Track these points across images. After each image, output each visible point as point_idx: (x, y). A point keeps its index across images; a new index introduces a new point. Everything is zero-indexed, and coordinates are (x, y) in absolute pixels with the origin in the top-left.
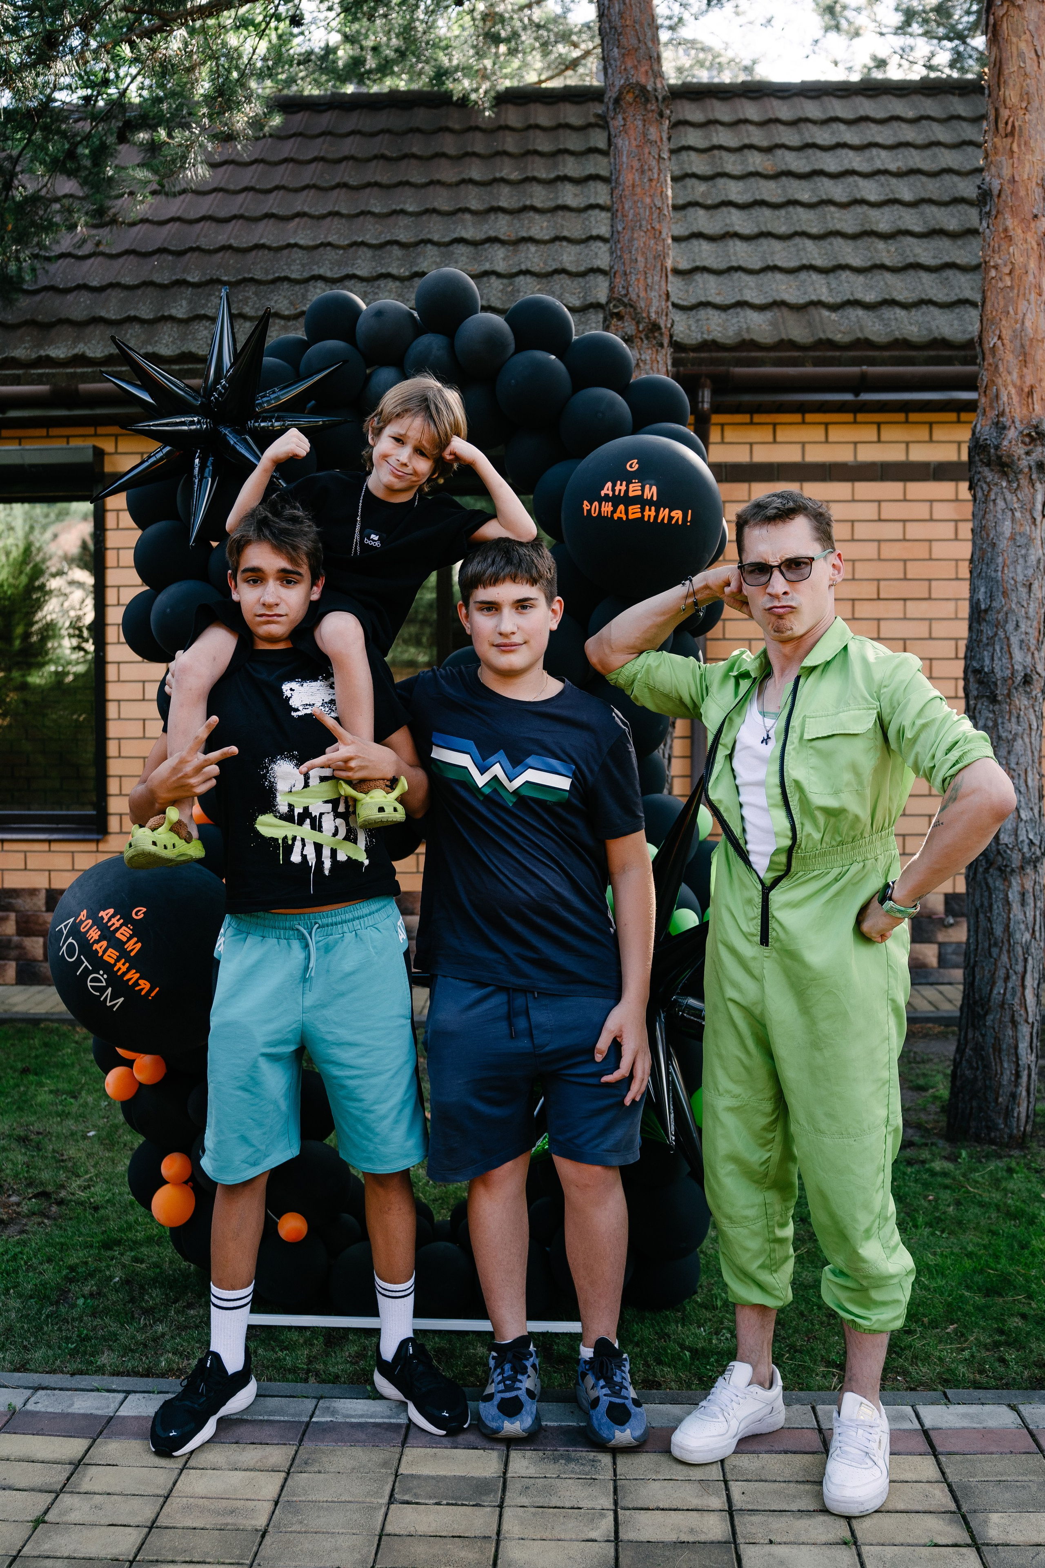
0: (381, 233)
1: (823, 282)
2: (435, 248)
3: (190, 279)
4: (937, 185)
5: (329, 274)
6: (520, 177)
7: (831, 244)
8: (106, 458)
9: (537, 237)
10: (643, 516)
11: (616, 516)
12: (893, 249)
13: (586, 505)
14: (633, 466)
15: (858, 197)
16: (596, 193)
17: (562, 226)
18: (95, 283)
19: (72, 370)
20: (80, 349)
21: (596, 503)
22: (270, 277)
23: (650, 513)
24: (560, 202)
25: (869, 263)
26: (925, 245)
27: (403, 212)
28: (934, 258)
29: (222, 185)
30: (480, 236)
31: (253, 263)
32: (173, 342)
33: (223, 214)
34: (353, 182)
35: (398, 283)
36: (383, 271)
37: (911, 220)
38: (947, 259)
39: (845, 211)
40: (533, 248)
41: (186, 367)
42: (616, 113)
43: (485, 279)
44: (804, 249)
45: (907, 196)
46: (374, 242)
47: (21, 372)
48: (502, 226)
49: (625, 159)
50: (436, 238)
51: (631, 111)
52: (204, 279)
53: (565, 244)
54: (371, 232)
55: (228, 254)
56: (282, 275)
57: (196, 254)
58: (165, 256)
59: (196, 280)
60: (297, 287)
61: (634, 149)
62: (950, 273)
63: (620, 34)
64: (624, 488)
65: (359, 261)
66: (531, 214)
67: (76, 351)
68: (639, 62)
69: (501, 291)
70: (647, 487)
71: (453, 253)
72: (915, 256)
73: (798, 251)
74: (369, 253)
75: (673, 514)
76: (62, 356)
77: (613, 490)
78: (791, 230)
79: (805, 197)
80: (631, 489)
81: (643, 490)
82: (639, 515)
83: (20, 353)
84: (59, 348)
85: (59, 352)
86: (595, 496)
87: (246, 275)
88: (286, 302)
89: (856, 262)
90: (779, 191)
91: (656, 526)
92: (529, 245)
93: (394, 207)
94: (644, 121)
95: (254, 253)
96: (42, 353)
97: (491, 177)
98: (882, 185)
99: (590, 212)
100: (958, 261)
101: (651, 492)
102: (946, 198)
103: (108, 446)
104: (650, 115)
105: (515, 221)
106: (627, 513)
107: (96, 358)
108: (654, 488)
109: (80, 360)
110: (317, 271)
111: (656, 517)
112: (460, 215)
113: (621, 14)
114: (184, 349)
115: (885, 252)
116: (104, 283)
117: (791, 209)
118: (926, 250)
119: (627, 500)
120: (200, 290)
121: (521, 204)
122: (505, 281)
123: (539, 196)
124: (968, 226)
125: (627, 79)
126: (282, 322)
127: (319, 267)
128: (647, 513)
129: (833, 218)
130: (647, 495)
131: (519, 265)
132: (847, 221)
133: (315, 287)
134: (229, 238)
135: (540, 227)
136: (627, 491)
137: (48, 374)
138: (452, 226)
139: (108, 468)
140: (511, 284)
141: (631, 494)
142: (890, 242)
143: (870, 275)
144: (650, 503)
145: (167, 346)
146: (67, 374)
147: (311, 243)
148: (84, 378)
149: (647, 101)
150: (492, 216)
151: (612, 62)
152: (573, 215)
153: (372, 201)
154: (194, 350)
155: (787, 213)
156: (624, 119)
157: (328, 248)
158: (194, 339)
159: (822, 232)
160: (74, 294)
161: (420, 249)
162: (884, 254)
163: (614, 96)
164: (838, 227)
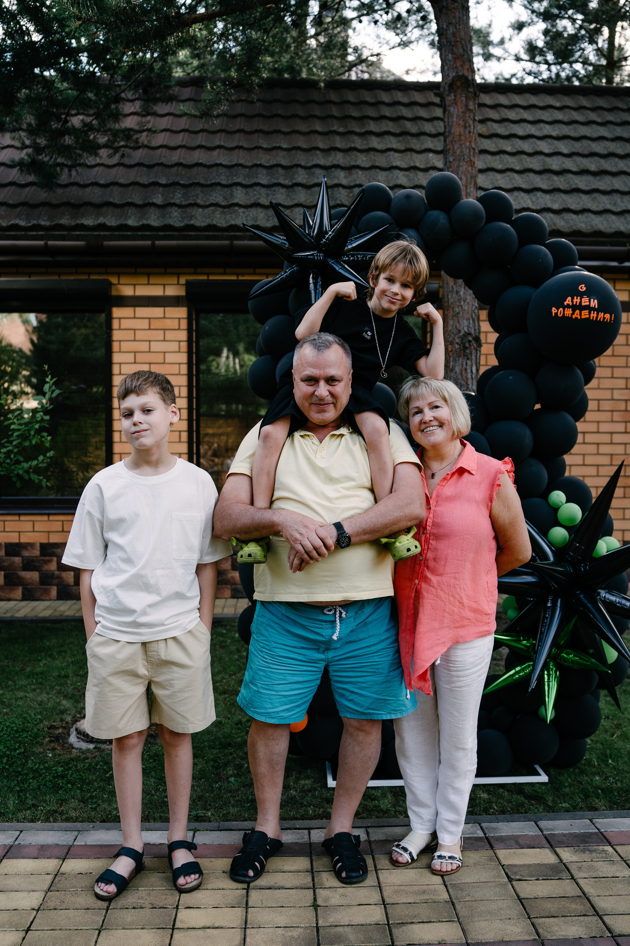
0: (270, 160)
1: (528, 197)
2: (303, 170)
3: (160, 181)
4: (580, 145)
5: (244, 182)
6: (344, 131)
7: (528, 176)
8: (113, 287)
9: (363, 165)
10: (590, 317)
11: (574, 317)
12: (562, 180)
13: (554, 310)
14: (582, 288)
15: (538, 150)
16: (391, 142)
17: (375, 160)
18: (102, 182)
19: (97, 233)
20: (101, 220)
21: (561, 309)
22: (209, 183)
23: (594, 315)
24: (371, 146)
25: (551, 188)
26: (579, 179)
27: (280, 148)
28: (586, 186)
29: (168, 127)
30: (328, 164)
31: (197, 174)
32: (158, 218)
33: (172, 144)
34: (247, 129)
35: (285, 190)
36: (276, 181)
37: (569, 164)
38: (593, 187)
39: (532, 158)
40: (360, 172)
41: (167, 233)
42: (450, 93)
43: (336, 189)
44: (514, 178)
45: (565, 151)
46: (267, 165)
47: (65, 233)
48: (339, 158)
49: (455, 119)
50: (303, 163)
51: (459, 92)
52: (169, 182)
53: (378, 170)
54: (265, 159)
55: (180, 168)
56: (216, 181)
57: (161, 167)
58: (141, 168)
59: (164, 182)
60: (226, 189)
61: (461, 114)
62: (596, 195)
63: (453, 46)
64: (579, 300)
65: (260, 175)
66: (355, 152)
67: (99, 221)
68: (464, 63)
69: (347, 196)
70: (592, 300)
71: (314, 173)
72: (576, 184)
73: (511, 179)
74: (265, 171)
75: (605, 316)
76: (91, 224)
77: (572, 302)
78: (504, 168)
79: (509, 149)
80: (583, 301)
81: (590, 302)
82: (588, 316)
83: (64, 221)
84: (88, 219)
85: (89, 222)
86: (560, 305)
87: (195, 181)
88: (221, 198)
89: (544, 187)
90: (494, 145)
91: (597, 322)
92: (358, 170)
93: (275, 145)
94: (466, 98)
95: (196, 168)
96: (78, 222)
97: (328, 130)
98: (550, 144)
99: (389, 153)
100: (600, 188)
101: (594, 303)
102: (586, 152)
103: (114, 280)
104: (470, 94)
105: (347, 156)
106: (581, 315)
107: (112, 226)
108: (596, 301)
109: (102, 227)
110: (236, 180)
111: (597, 317)
112: (313, 151)
113: (454, 34)
114: (166, 222)
115: (559, 182)
116: (108, 182)
117: (502, 155)
118: (581, 181)
119: (581, 308)
120: (167, 189)
121: (348, 146)
122: (348, 190)
123: (358, 142)
124: (601, 168)
125: (457, 72)
126: (221, 209)
127: (238, 178)
128: (592, 315)
129: (527, 162)
130: (592, 305)
131: (355, 181)
132: (535, 163)
133: (237, 190)
134: (179, 159)
135: (363, 160)
136: (581, 302)
137: (83, 235)
138: (311, 158)
139: (114, 293)
140: (351, 192)
141: (583, 304)
142: (560, 176)
143: (552, 195)
144: (594, 309)
145: (154, 221)
146: (95, 235)
147: (229, 164)
148: (106, 238)
149: (469, 86)
150: (333, 153)
151: (448, 62)
152: (379, 154)
153: (261, 141)
154: (172, 223)
155: (500, 158)
156: (455, 96)
157: (240, 167)
158: (170, 217)
159: (522, 169)
160: (90, 188)
161: (294, 169)
162: (558, 183)
163: (449, 82)
164: (531, 166)
